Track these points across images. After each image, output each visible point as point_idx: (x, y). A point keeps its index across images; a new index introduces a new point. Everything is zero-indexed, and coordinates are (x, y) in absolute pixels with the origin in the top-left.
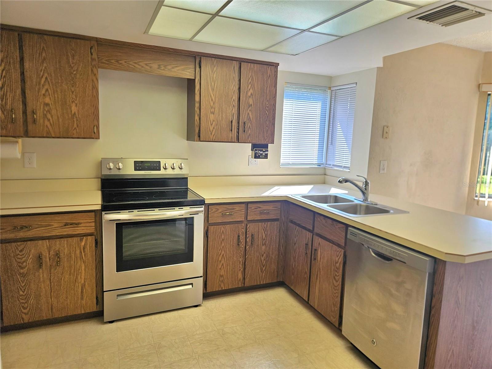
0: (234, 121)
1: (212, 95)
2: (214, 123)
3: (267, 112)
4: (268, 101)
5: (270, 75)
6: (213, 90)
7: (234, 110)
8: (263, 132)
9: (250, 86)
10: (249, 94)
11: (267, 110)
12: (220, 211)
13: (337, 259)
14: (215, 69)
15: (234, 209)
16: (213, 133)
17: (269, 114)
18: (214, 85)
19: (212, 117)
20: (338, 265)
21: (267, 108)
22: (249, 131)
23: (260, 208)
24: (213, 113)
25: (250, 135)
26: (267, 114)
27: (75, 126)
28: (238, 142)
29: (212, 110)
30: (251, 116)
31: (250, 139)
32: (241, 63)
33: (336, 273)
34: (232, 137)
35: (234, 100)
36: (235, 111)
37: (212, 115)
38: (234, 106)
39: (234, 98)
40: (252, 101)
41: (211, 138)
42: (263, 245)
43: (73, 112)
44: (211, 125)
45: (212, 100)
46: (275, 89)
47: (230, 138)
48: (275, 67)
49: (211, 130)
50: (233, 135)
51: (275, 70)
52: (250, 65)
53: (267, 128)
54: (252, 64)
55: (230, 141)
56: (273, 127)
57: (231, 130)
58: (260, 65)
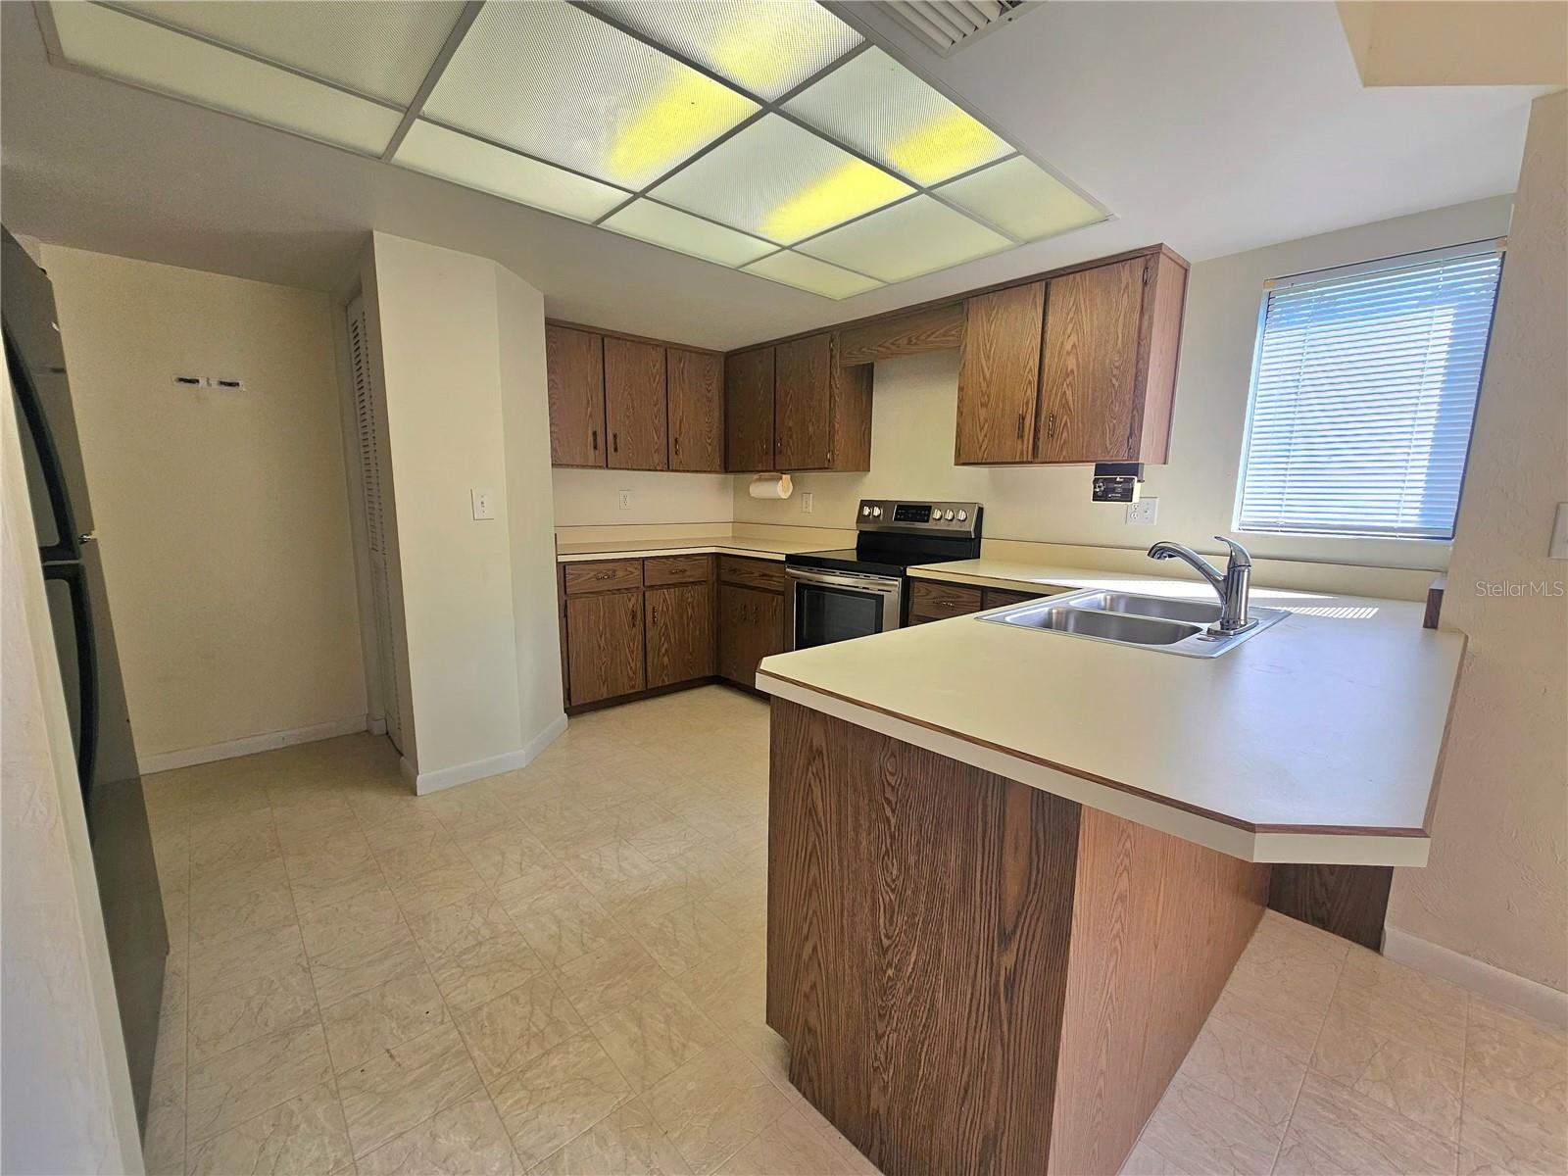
0: (1028, 417)
2: (986, 426)
3: (1114, 381)
4: (1119, 352)
5: (1128, 283)
6: (988, 358)
7: (1029, 391)
8: (1104, 433)
9: (1071, 325)
10: (1068, 347)
11: (1115, 376)
12: (933, 595)
14: (994, 313)
16: (984, 447)
17: (1119, 386)
18: (991, 346)
19: (983, 412)
21: (1116, 372)
22: (1065, 434)
24: (984, 405)
25: (1065, 442)
26: (1117, 384)
28: (1037, 462)
29: (983, 400)
30: (1070, 400)
31: (1064, 453)
32: (1050, 284)
34: (1022, 452)
35: (1031, 370)
36: (1031, 393)
37: (984, 409)
39: (1031, 363)
40: (1074, 361)
41: (980, 454)
44: (982, 429)
45: (985, 378)
46: (1146, 317)
47: (1018, 455)
48: (1148, 257)
49: (981, 441)
50: (1025, 446)
51: (1151, 264)
52: (1074, 278)
53: (1115, 422)
54: (1078, 275)
55: (1017, 460)
56: (1136, 418)
57: (1022, 437)
58: (1100, 269)
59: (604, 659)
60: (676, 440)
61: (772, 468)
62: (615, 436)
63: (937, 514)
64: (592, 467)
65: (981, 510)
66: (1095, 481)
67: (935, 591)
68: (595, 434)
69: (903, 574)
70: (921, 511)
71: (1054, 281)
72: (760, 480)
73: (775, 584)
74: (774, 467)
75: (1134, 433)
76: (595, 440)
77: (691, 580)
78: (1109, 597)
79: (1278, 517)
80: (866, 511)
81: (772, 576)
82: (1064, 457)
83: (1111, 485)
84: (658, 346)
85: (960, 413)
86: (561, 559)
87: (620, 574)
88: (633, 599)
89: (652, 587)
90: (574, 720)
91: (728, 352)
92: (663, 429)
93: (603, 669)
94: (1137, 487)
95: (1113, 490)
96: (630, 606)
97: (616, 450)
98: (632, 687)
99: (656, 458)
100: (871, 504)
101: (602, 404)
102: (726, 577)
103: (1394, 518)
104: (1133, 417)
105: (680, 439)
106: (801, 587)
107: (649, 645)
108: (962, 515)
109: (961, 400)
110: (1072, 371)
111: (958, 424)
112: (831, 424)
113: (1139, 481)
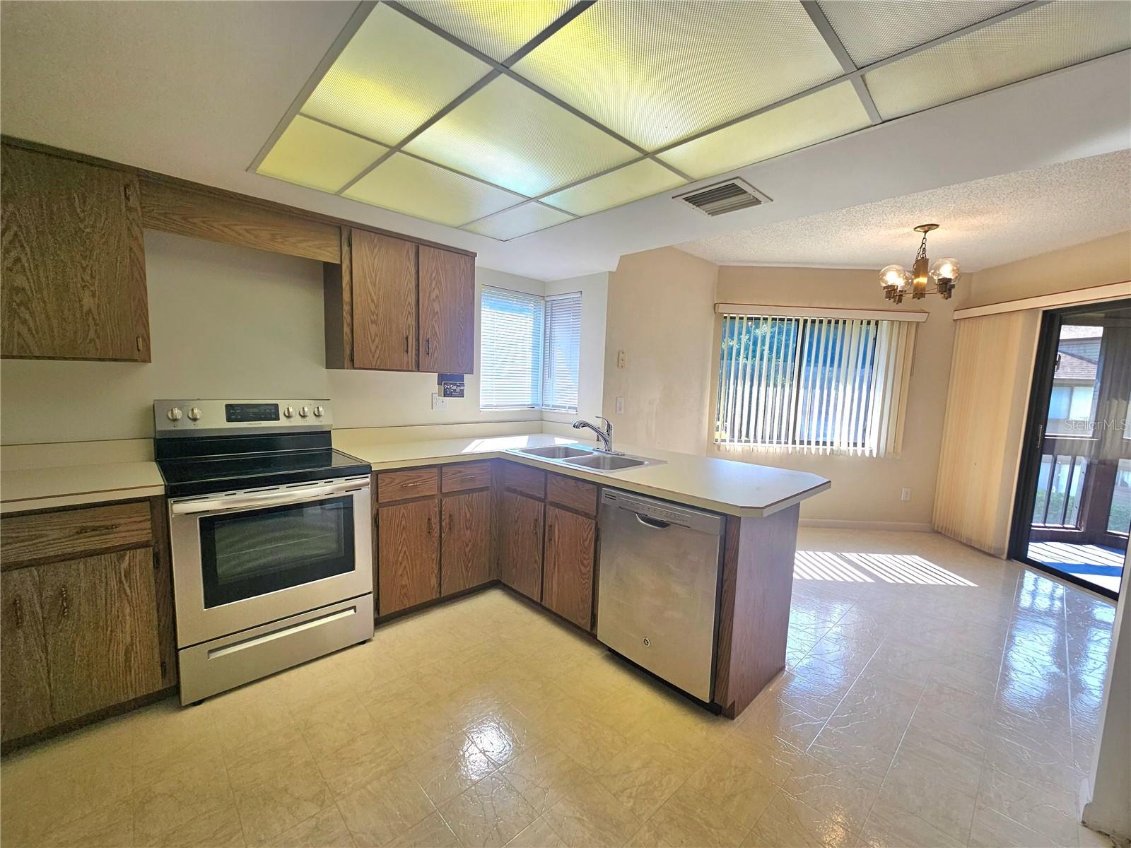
0: (410, 337)
1: (373, 294)
2: (377, 339)
3: (461, 324)
4: (462, 308)
5: (464, 268)
6: (374, 285)
7: (409, 319)
8: (458, 356)
9: (434, 283)
10: (434, 296)
12: (397, 481)
13: (585, 535)
14: (376, 251)
15: (420, 477)
16: (376, 356)
17: (465, 328)
18: (376, 276)
19: (373, 328)
20: (587, 543)
21: (462, 319)
22: (436, 354)
23: (460, 472)
24: (375, 322)
25: (436, 359)
27: (92, 334)
28: (419, 371)
29: (373, 318)
30: (437, 330)
31: (437, 366)
32: (418, 247)
33: (585, 555)
34: (408, 362)
35: (409, 304)
36: (412, 321)
37: (374, 326)
38: (409, 313)
39: (409, 300)
40: (438, 307)
41: (374, 363)
42: (467, 529)
43: (85, 309)
44: (373, 342)
45: (373, 301)
47: (404, 364)
49: (373, 351)
50: (410, 360)
51: (471, 262)
52: (434, 253)
53: (463, 349)
54: (436, 250)
55: (405, 368)
57: (407, 351)
58: (450, 253)
66: (445, 385)
69: (370, 470)
70: (265, 410)
71: (421, 246)
82: (437, 369)
94: (466, 389)
95: (454, 391)
108: (320, 411)
110: (437, 313)
113: (465, 385)
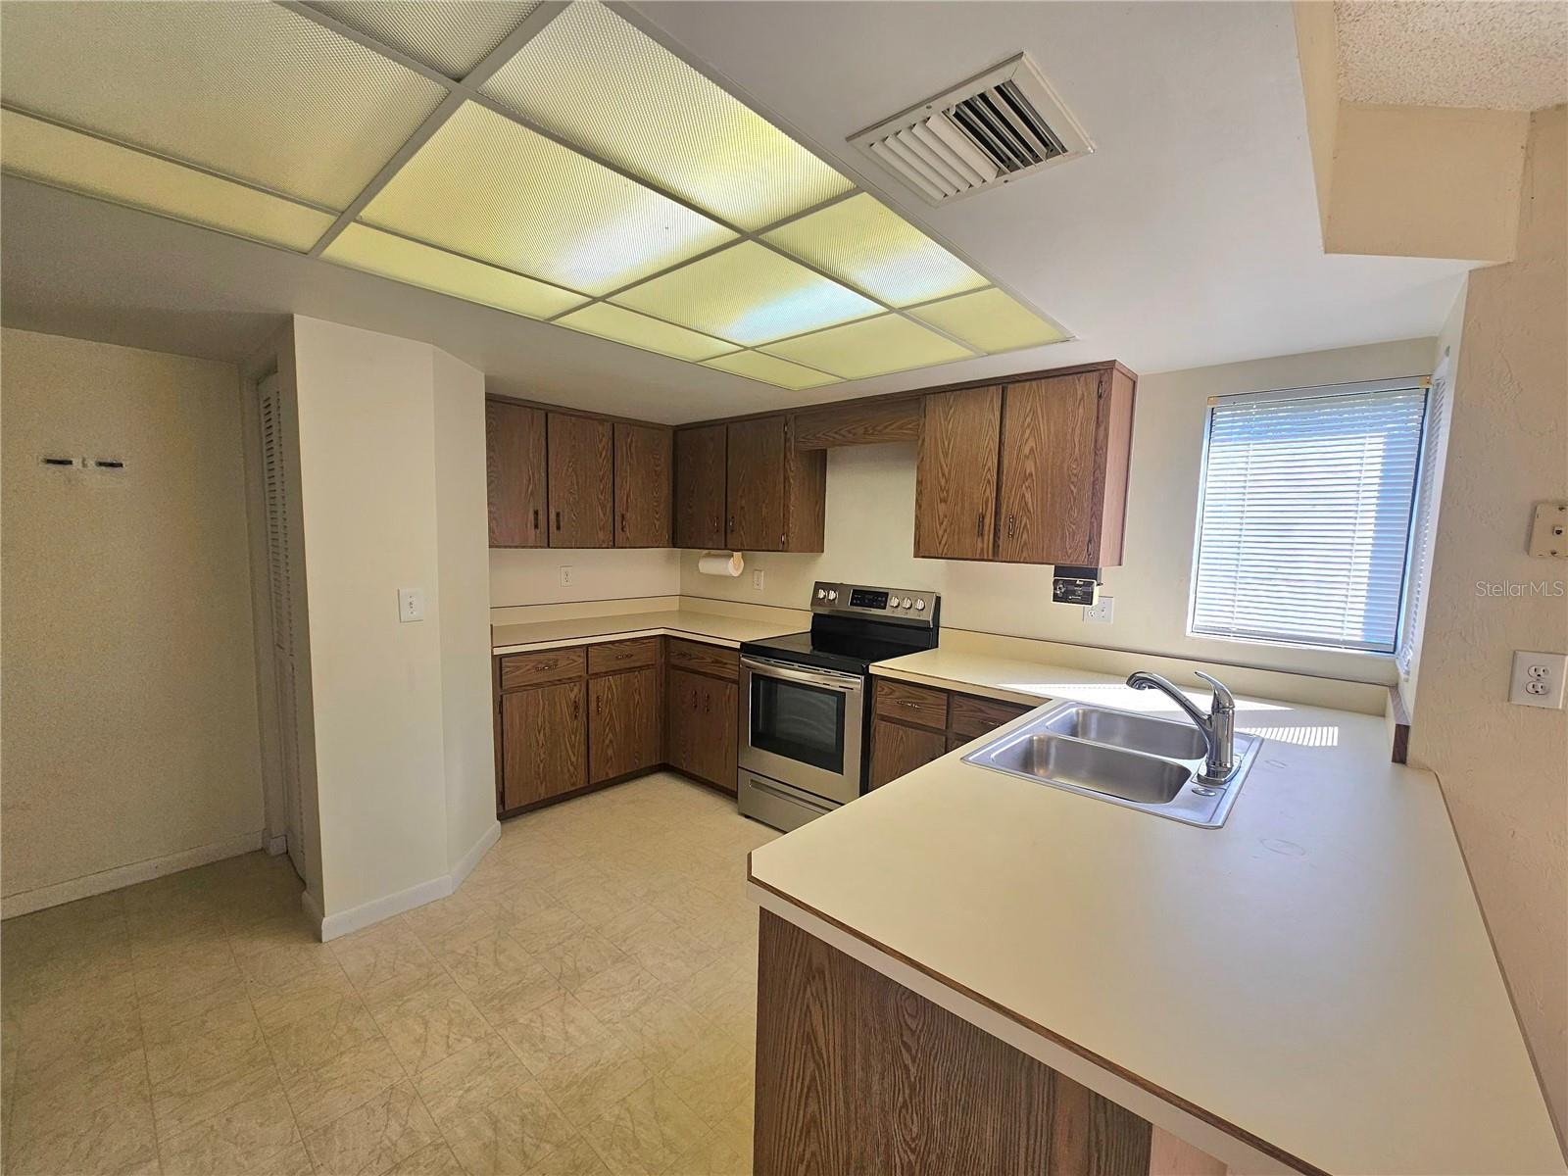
0: (988, 515)
1: (945, 466)
2: (946, 520)
3: (1072, 488)
4: (1076, 460)
5: (1083, 394)
6: (946, 455)
7: (988, 491)
8: (1064, 537)
9: (1028, 432)
10: (1026, 451)
11: (1073, 483)
12: (897, 694)
14: (952, 411)
15: (924, 698)
16: (943, 542)
17: (1078, 493)
18: (949, 443)
19: (942, 508)
21: (1074, 479)
22: (1025, 536)
23: (982, 711)
24: (944, 501)
25: (1025, 543)
26: (1075, 491)
29: (942, 495)
30: (1029, 501)
31: (1025, 554)
32: (1005, 389)
34: (982, 549)
35: (989, 469)
36: (990, 493)
37: (944, 505)
38: (989, 482)
39: (990, 464)
40: (1033, 464)
41: (940, 548)
44: (941, 524)
45: (943, 475)
46: (1102, 428)
47: (978, 551)
48: (1102, 372)
49: (940, 536)
50: (985, 546)
51: (1105, 378)
52: (1030, 387)
53: (1074, 527)
54: (1034, 383)
55: (978, 557)
56: (1095, 524)
57: (982, 534)
58: (1056, 379)
59: (543, 756)
60: (623, 516)
61: (723, 547)
62: (558, 515)
63: (894, 602)
64: (531, 547)
65: (938, 599)
66: (1056, 582)
67: (900, 691)
68: (536, 513)
69: (865, 672)
70: (878, 597)
71: (1010, 386)
72: (709, 555)
73: (730, 672)
74: (726, 545)
75: (1094, 539)
76: (536, 519)
77: (638, 664)
78: (1080, 711)
79: (1230, 623)
80: (822, 594)
81: (726, 664)
82: (1025, 558)
83: (1071, 588)
84: (604, 420)
85: (919, 505)
86: (497, 652)
87: (562, 663)
88: (576, 690)
89: (597, 675)
90: (508, 825)
91: (677, 426)
92: (610, 505)
93: (541, 766)
94: (1096, 590)
95: (1073, 593)
96: (572, 696)
97: (558, 528)
98: (573, 784)
99: (601, 535)
100: (827, 587)
101: (544, 483)
102: (674, 661)
103: (1339, 630)
104: (1091, 523)
105: (628, 515)
106: (757, 678)
107: (591, 736)
108: (920, 605)
109: (919, 493)
110: (1031, 475)
111: (916, 516)
112: (786, 507)
113: (1098, 585)
